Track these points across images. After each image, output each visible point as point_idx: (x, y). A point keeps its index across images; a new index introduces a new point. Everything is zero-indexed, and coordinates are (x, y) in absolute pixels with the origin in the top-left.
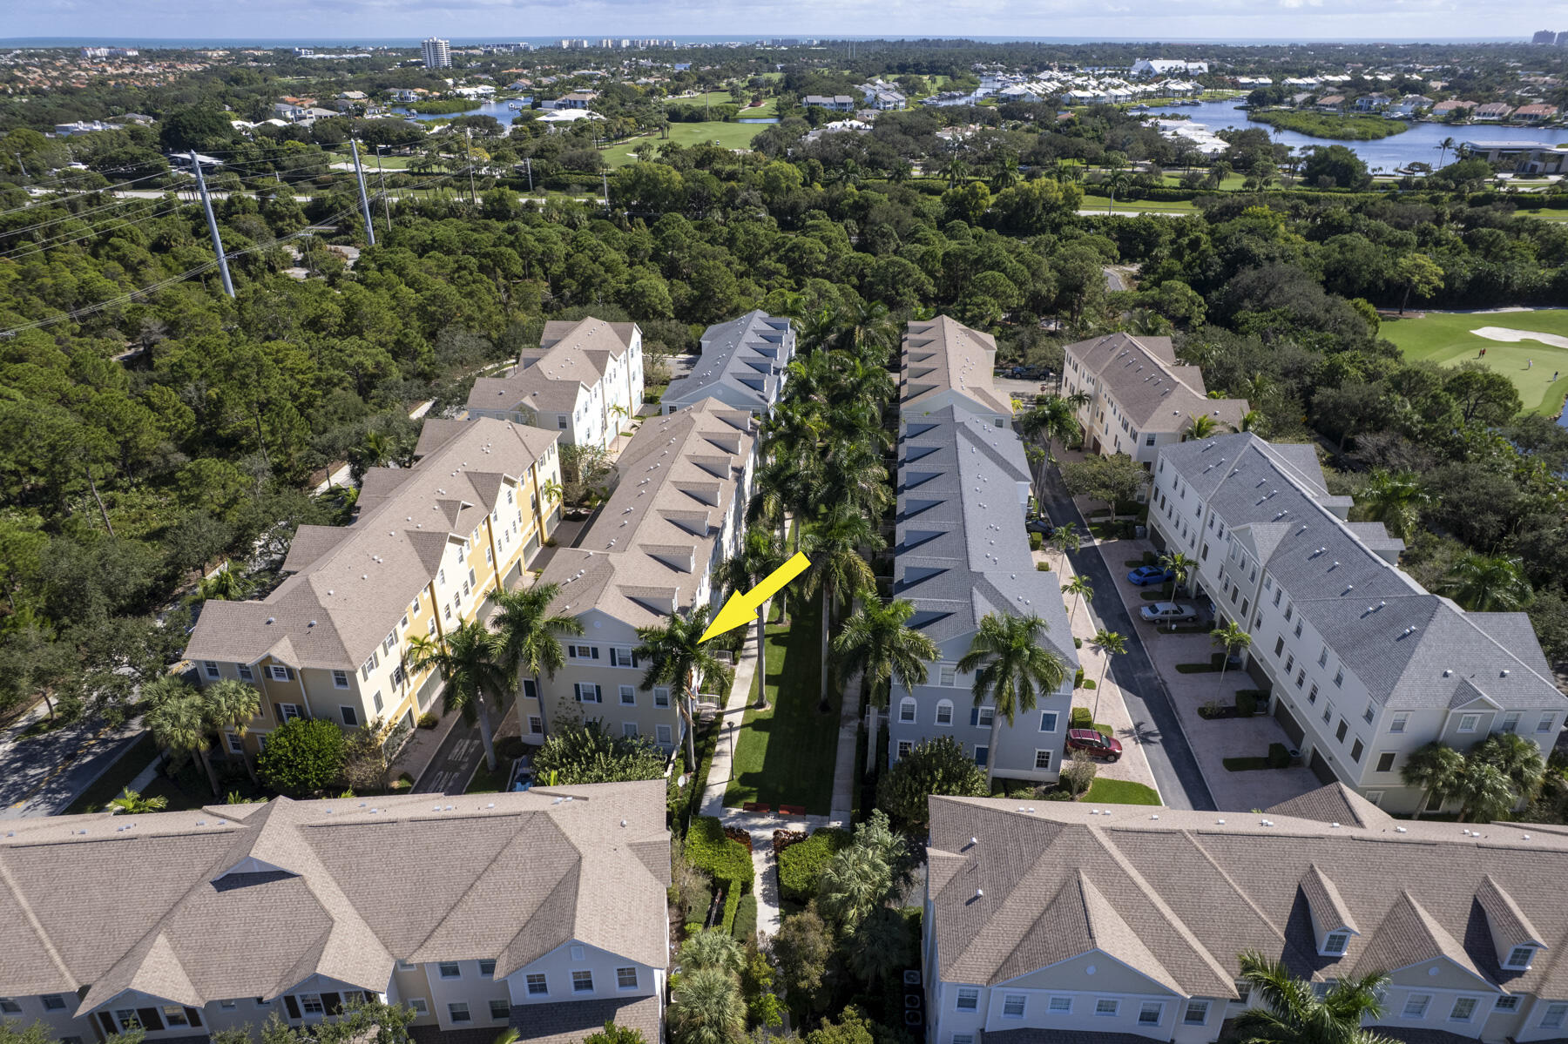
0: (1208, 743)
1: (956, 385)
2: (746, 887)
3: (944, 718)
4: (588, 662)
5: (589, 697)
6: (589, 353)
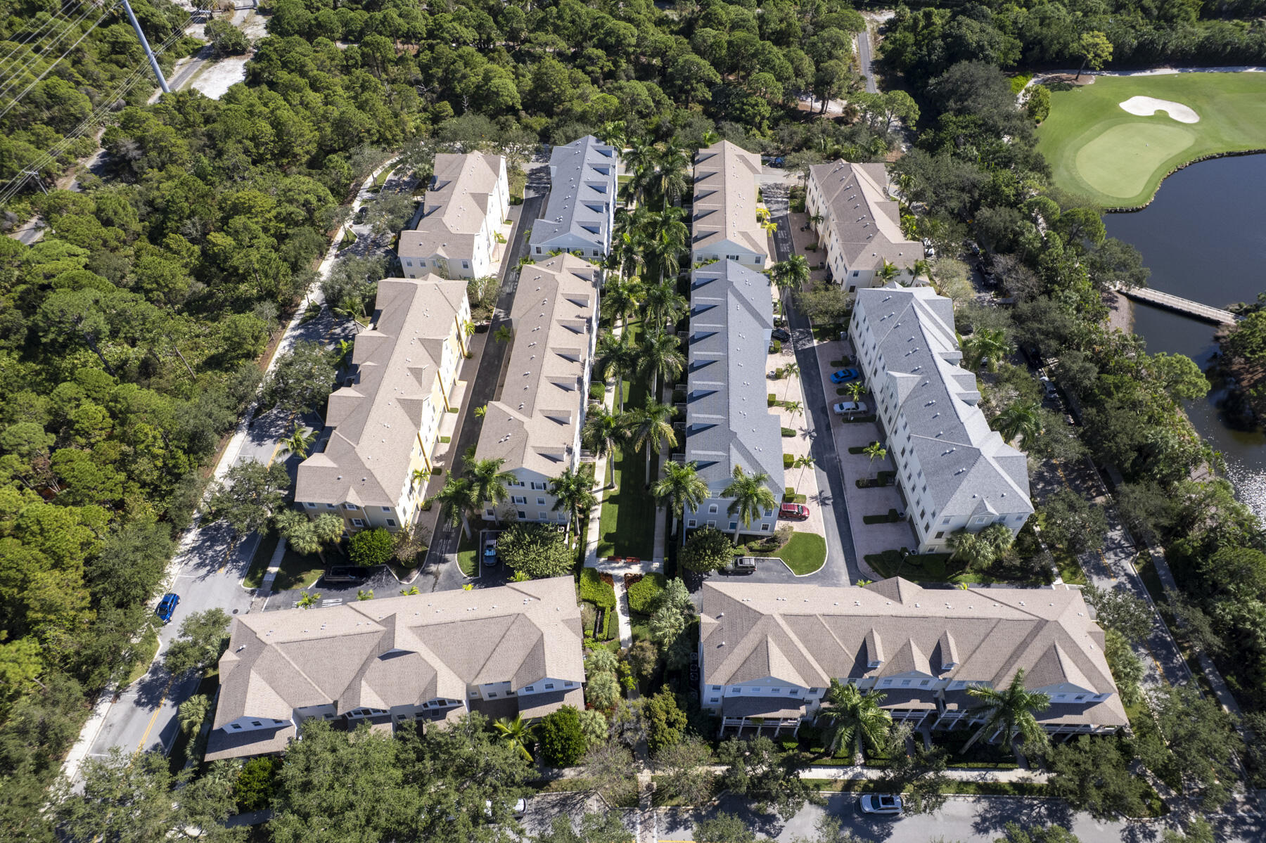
0: (857, 504)
1: (730, 237)
2: (613, 608)
3: (713, 510)
4: (520, 488)
5: (519, 501)
6: (474, 195)
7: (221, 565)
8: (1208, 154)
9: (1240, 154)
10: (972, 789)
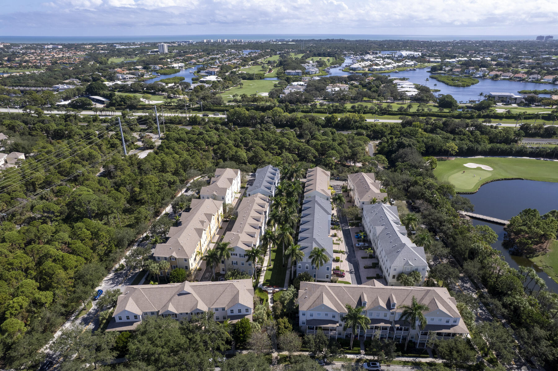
0: (364, 273)
1: (317, 190)
2: (267, 300)
3: (307, 268)
4: (235, 256)
5: (235, 264)
6: (228, 179)
7: (120, 284)
8: (497, 179)
9: (509, 179)
10: (410, 364)
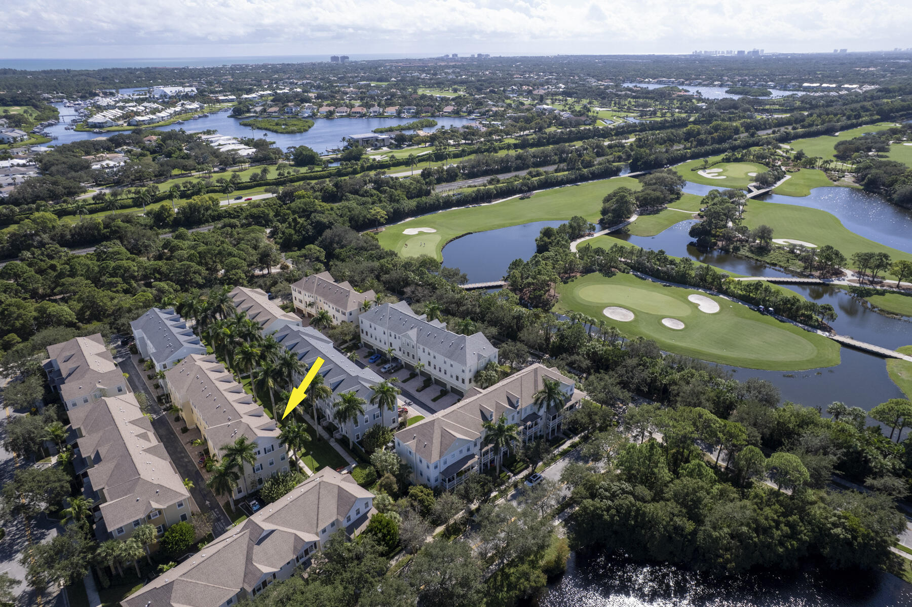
0: (426, 397)
1: (278, 317)
5: (258, 469)
8: (450, 239)
9: (460, 237)
10: (558, 457)
